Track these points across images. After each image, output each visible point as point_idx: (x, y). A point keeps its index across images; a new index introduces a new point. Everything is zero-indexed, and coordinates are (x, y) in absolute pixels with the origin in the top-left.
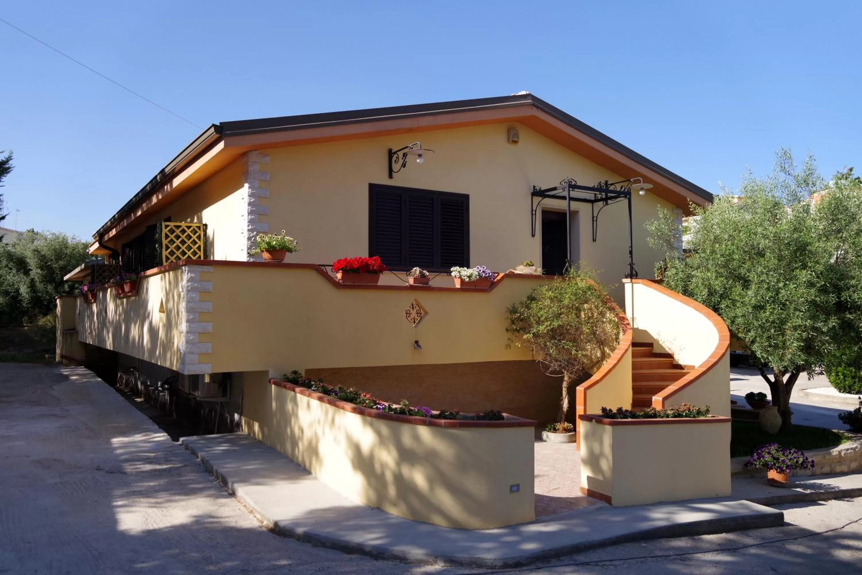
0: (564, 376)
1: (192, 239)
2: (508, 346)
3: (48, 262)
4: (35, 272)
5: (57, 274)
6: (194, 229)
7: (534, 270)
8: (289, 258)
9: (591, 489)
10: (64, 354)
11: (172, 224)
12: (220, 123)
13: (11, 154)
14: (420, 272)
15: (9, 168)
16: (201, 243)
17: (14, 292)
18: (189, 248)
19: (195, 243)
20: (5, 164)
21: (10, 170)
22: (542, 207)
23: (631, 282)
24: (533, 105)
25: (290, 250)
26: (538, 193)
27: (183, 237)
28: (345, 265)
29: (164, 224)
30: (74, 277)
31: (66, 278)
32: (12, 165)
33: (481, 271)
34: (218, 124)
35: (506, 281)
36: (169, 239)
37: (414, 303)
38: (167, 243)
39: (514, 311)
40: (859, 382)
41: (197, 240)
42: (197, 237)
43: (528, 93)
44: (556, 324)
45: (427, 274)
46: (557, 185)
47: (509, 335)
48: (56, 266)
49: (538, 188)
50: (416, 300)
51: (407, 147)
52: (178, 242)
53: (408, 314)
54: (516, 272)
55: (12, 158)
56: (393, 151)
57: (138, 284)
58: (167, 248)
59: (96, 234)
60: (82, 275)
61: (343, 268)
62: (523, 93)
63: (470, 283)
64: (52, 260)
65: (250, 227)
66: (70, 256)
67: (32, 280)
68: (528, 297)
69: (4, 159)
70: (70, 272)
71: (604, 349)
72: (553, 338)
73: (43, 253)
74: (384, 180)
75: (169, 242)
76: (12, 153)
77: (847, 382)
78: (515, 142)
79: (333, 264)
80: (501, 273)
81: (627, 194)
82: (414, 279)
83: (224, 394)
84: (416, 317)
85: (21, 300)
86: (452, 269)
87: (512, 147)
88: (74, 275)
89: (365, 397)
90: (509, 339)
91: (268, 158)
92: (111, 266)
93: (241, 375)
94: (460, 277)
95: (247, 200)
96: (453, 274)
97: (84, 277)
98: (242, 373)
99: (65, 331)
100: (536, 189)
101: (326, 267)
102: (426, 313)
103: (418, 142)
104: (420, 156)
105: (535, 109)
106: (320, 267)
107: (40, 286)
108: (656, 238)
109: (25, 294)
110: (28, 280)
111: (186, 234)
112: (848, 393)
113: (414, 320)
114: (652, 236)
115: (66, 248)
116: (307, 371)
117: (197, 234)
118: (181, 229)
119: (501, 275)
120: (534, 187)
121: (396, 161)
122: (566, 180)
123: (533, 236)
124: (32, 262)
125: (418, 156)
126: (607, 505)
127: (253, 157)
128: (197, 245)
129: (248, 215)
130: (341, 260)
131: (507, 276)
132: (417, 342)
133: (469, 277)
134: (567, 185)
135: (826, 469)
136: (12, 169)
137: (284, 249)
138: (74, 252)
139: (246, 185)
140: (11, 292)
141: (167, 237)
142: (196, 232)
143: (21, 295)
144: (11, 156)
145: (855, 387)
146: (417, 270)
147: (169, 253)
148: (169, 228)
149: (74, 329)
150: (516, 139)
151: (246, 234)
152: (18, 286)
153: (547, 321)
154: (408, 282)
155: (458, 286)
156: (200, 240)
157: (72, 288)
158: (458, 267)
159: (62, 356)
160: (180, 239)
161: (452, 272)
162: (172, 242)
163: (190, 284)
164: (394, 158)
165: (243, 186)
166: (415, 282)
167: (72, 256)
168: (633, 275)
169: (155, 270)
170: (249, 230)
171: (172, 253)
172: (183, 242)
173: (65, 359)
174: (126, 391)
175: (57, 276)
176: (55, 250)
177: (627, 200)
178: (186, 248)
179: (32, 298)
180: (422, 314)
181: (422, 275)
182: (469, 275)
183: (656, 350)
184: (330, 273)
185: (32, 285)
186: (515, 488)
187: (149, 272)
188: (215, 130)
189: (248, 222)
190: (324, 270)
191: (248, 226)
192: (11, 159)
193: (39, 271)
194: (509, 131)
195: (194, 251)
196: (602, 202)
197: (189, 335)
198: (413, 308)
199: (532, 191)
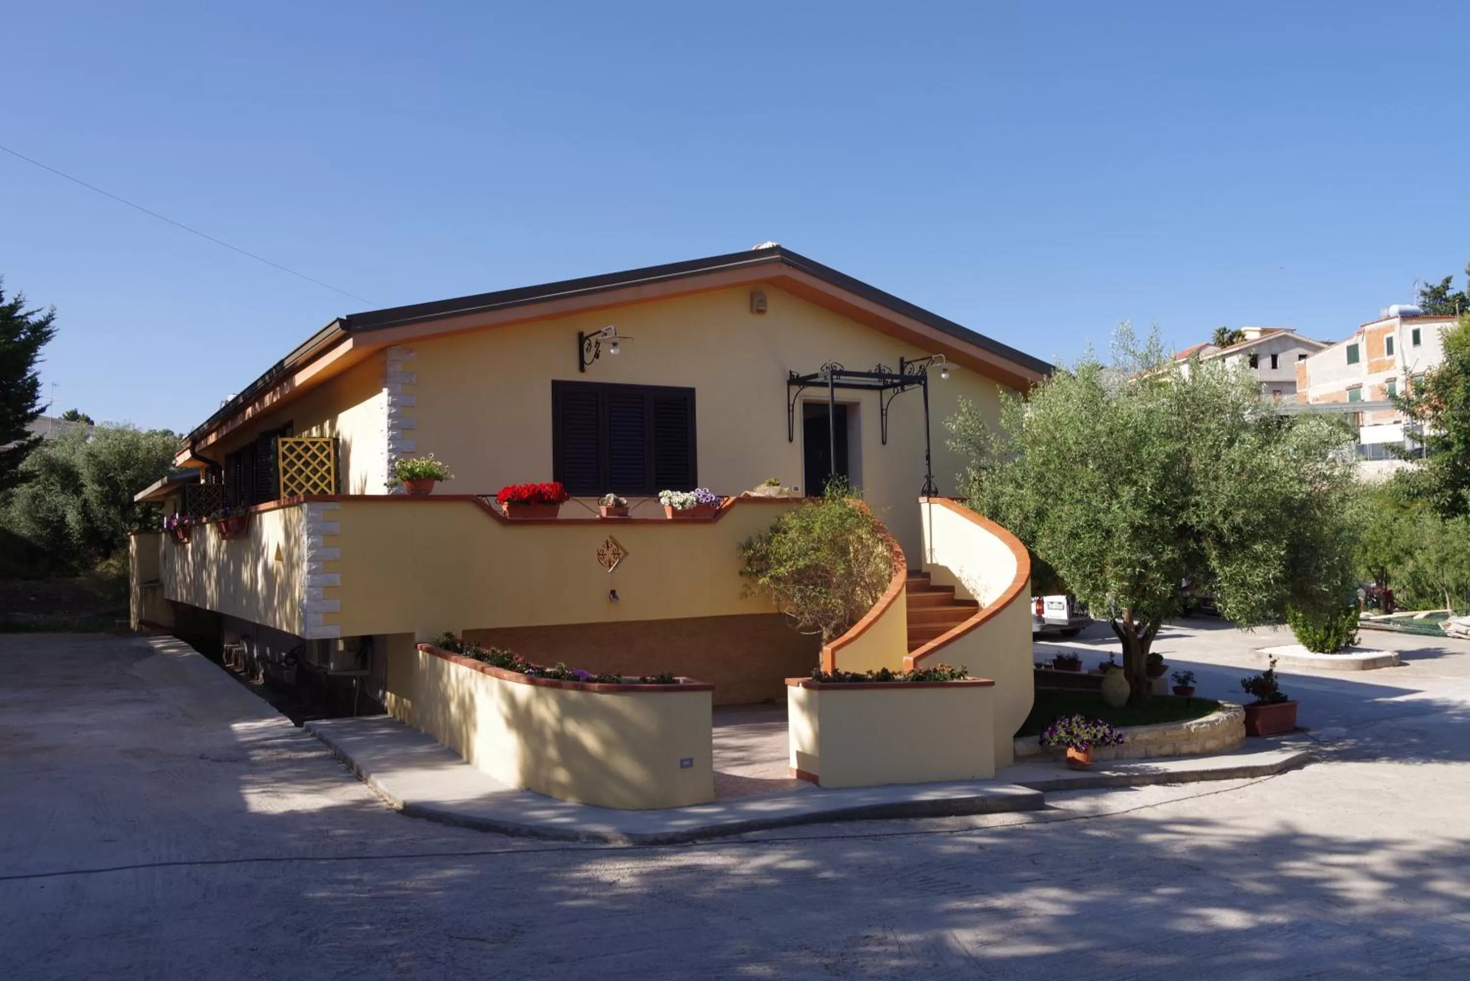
0: (821, 634)
1: (319, 459)
2: (744, 595)
3: (110, 472)
4: (91, 490)
5: (124, 490)
6: (321, 446)
7: (778, 491)
8: (438, 489)
9: (801, 769)
10: (144, 618)
11: (291, 440)
12: (347, 316)
13: (52, 311)
14: (615, 500)
15: (50, 332)
16: (330, 464)
17: (58, 521)
18: (315, 471)
19: (322, 464)
20: (44, 326)
21: (51, 335)
22: (804, 400)
23: (928, 501)
24: (782, 261)
25: (439, 478)
26: (795, 381)
27: (307, 457)
28: (512, 496)
29: (280, 441)
30: (150, 496)
31: (138, 497)
32: (53, 327)
33: (701, 496)
34: (345, 318)
35: (738, 508)
36: (287, 461)
37: (609, 540)
38: (285, 466)
39: (749, 546)
40: (1335, 635)
41: (325, 460)
42: (325, 457)
43: (775, 244)
44: (801, 563)
45: (625, 502)
46: (818, 371)
47: (746, 580)
48: (122, 478)
49: (795, 375)
50: (611, 537)
51: (600, 332)
52: (299, 464)
53: (601, 555)
54: (754, 494)
55: (54, 317)
56: (585, 335)
57: (247, 521)
58: (286, 472)
59: (188, 439)
60: (164, 492)
61: (509, 499)
62: (768, 245)
63: (684, 512)
64: (116, 469)
65: (391, 447)
66: (143, 462)
67: (86, 501)
68: (772, 528)
69: (42, 319)
70: (144, 487)
71: (876, 595)
72: (798, 582)
73: (102, 458)
74: (572, 374)
75: (288, 464)
76: (55, 309)
77: (1318, 636)
78: (761, 312)
79: (497, 494)
80: (733, 496)
81: (921, 379)
82: (607, 509)
83: (364, 666)
84: (612, 559)
85: (69, 534)
86: (661, 494)
87: (758, 318)
88: (150, 494)
89: (519, 659)
90: (745, 585)
91: (413, 354)
92: (210, 487)
93: (384, 637)
94: (671, 505)
95: (386, 410)
96: (663, 501)
97: (167, 495)
98: (384, 636)
99: (145, 583)
100: (793, 376)
101: (489, 498)
102: (626, 554)
103: (612, 326)
104: (615, 344)
105: (785, 267)
106: (480, 498)
107: (98, 511)
108: (958, 440)
109: (74, 524)
110: (79, 503)
111: (310, 453)
112: (1320, 652)
113: (610, 562)
114: (953, 437)
115: (137, 449)
116: (465, 632)
117: (325, 453)
118: (303, 446)
119: (732, 499)
120: (791, 372)
121: (587, 349)
122: (827, 365)
123: (791, 440)
124: (86, 474)
125: (611, 345)
126: (814, 786)
127: (393, 354)
128: (326, 467)
129: (388, 431)
130: (507, 488)
131: (739, 500)
132: (613, 592)
133: (683, 504)
134: (829, 371)
135: (1167, 749)
136: (54, 333)
137: (432, 477)
138: (150, 456)
139: (385, 391)
140: (52, 521)
141: (285, 457)
142: (324, 449)
143: (68, 525)
144: (53, 315)
145: (1330, 643)
146: (611, 497)
147: (288, 479)
148: (287, 446)
149: (157, 581)
150: (763, 308)
151: (386, 456)
152: (64, 511)
153: (791, 561)
154: (600, 513)
155: (669, 517)
156: (329, 460)
157: (147, 513)
158: (669, 492)
159: (141, 622)
160: (303, 460)
161: (661, 497)
162: (292, 464)
163: (310, 526)
164: (586, 346)
165: (380, 391)
166: (608, 513)
167: (146, 462)
168: (931, 492)
169: (272, 504)
170: (389, 451)
171: (292, 479)
172: (307, 464)
173: (146, 625)
174: (237, 670)
175: (124, 495)
176: (120, 453)
177: (922, 387)
178: (311, 472)
179: (85, 530)
180: (620, 553)
181: (618, 504)
182: (681, 501)
183: (958, 596)
184: (494, 506)
185: (85, 510)
186: (687, 763)
187: (262, 507)
188: (340, 324)
189: (389, 440)
190: (486, 502)
191: (389, 445)
192: (53, 319)
193: (96, 487)
194: (752, 296)
195: (322, 475)
196: (892, 389)
197: (311, 589)
198: (608, 547)
199: (788, 378)
